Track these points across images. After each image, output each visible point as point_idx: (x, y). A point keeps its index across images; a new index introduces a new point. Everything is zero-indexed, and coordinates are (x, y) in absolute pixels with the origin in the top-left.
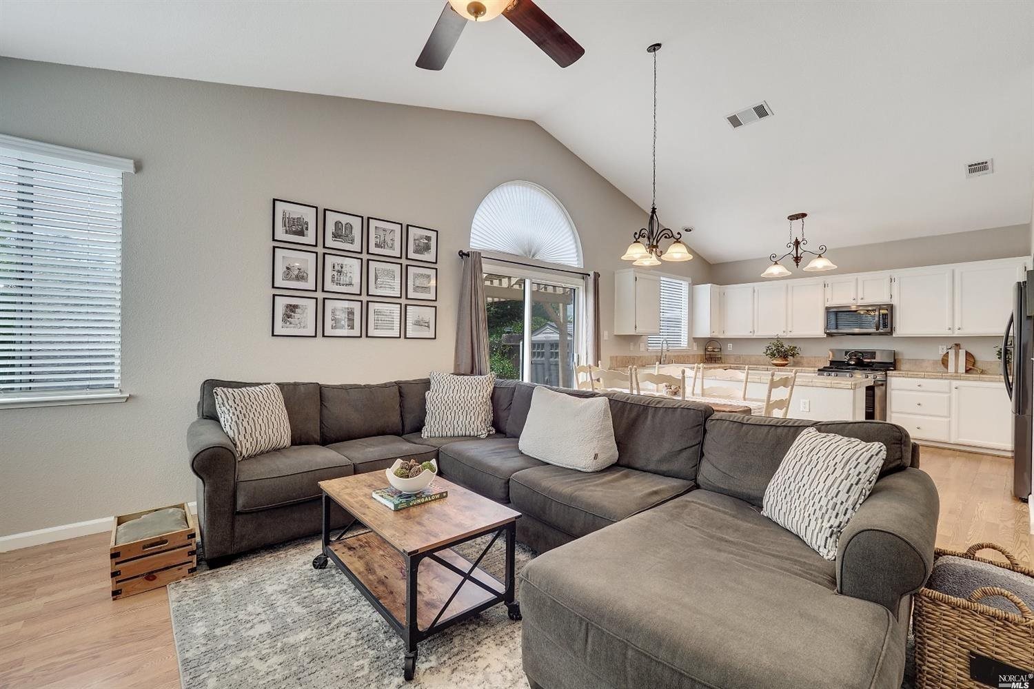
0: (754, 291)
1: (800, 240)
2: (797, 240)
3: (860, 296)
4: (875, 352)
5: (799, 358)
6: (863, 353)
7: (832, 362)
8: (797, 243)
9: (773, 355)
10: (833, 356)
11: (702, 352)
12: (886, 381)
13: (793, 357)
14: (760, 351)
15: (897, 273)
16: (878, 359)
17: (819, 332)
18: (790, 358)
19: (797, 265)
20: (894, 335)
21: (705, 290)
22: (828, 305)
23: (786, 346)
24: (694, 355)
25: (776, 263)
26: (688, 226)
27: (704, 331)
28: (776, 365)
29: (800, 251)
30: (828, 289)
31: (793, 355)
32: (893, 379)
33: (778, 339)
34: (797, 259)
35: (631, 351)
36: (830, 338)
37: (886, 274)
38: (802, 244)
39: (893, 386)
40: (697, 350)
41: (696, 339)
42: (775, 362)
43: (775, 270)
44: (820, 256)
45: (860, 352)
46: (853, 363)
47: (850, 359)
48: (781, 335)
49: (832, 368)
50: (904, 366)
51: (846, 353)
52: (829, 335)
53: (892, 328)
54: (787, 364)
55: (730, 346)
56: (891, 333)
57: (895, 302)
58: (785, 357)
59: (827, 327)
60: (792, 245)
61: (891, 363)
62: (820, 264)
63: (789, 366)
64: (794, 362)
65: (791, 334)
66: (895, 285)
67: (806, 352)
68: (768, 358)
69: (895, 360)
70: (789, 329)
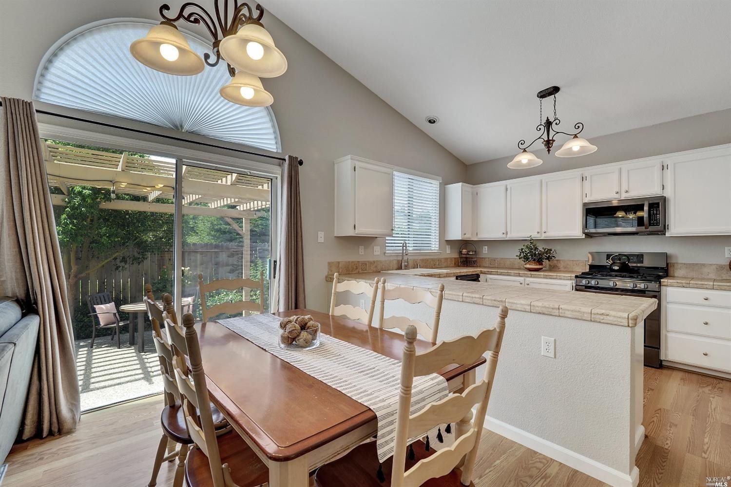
0: (507, 189)
1: (551, 120)
2: (548, 120)
3: (624, 188)
4: (642, 255)
5: (555, 262)
6: (629, 256)
7: (591, 267)
8: (549, 124)
9: (526, 258)
10: (593, 260)
11: (456, 255)
12: (660, 292)
13: (549, 261)
14: (512, 254)
15: (670, 159)
16: (647, 263)
17: (577, 231)
18: (546, 262)
19: (549, 151)
20: (667, 235)
21: (456, 190)
22: (586, 200)
23: (541, 248)
24: (446, 259)
25: (525, 151)
26: (432, 116)
27: (455, 233)
28: (530, 270)
29: (552, 133)
30: (587, 183)
31: (548, 258)
32: (669, 289)
33: (532, 241)
34: (549, 143)
35: (361, 255)
36: (589, 240)
37: (657, 161)
38: (554, 124)
39: (669, 299)
40: (450, 253)
41: (449, 242)
42: (528, 266)
43: (524, 159)
44: (576, 136)
45: (625, 255)
46: (616, 268)
47: (614, 263)
48: (535, 235)
49: (591, 274)
50: (679, 272)
51: (608, 256)
52: (588, 235)
53: (665, 226)
54: (542, 269)
55: (485, 249)
56: (663, 232)
57: (668, 194)
58: (540, 262)
59: (586, 226)
60: (542, 127)
61: (662, 268)
62: (576, 146)
63: (545, 271)
64: (550, 266)
65: (547, 235)
66: (669, 173)
67: (563, 255)
68: (521, 262)
69: (667, 264)
70: (544, 230)
